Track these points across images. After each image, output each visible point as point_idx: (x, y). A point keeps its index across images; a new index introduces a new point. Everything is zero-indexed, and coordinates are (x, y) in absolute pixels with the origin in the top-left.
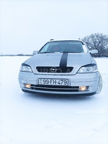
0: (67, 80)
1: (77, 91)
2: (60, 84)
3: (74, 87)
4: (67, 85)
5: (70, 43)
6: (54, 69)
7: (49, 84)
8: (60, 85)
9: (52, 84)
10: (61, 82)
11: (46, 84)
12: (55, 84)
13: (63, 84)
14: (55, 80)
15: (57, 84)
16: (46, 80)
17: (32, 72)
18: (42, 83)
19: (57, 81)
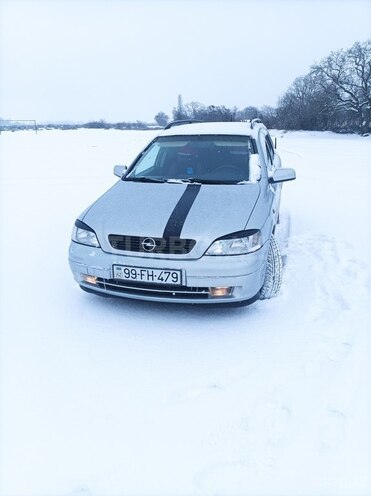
0: (179, 273)
1: (205, 296)
2: (162, 279)
3: (194, 289)
4: (179, 283)
5: (219, 144)
6: (148, 244)
7: (138, 279)
8: (164, 282)
9: (145, 279)
10: (164, 276)
11: (130, 279)
12: (150, 281)
13: (170, 281)
14: (150, 271)
15: (156, 281)
16: (130, 269)
17: (100, 247)
18: (121, 275)
19: (157, 273)
